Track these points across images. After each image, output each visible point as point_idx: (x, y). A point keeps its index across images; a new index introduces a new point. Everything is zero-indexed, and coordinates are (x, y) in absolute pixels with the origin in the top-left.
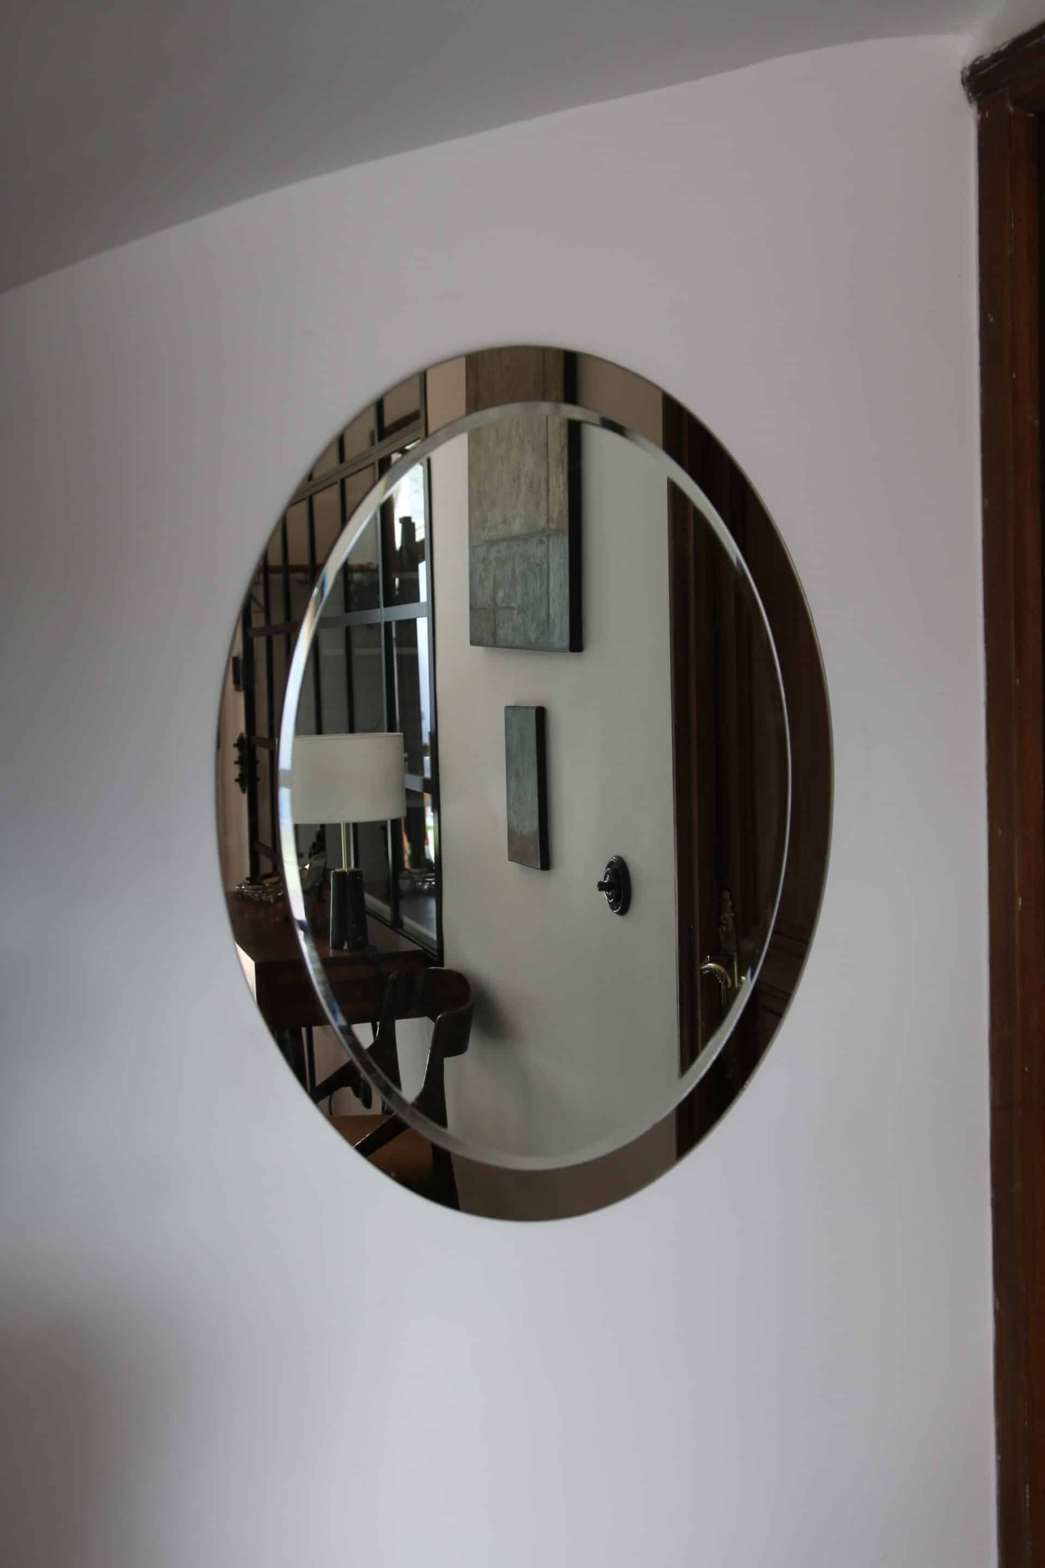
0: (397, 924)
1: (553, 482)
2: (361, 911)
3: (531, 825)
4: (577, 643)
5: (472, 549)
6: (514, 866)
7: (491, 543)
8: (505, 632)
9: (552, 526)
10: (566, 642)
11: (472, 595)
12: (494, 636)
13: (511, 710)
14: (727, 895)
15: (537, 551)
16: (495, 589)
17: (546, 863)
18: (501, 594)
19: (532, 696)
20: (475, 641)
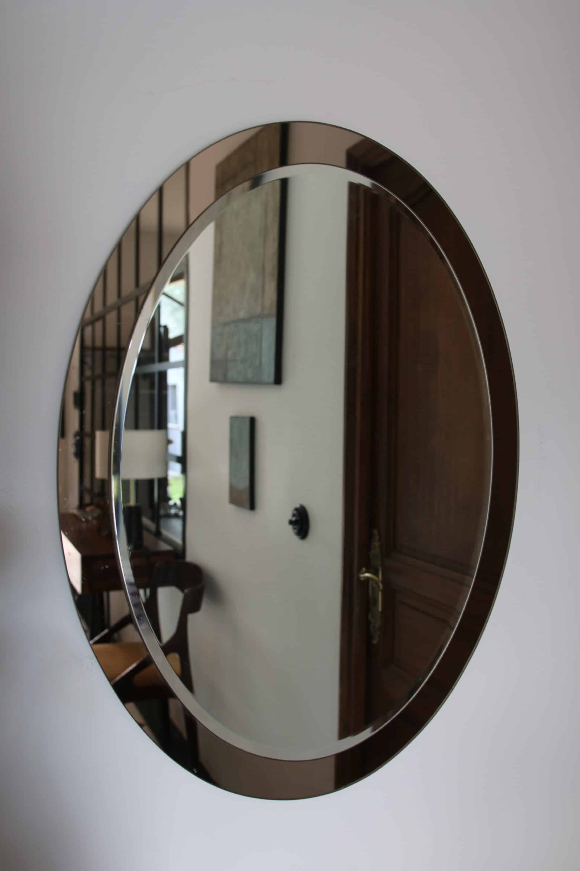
0: (158, 534)
1: (267, 287)
2: (140, 526)
3: (245, 484)
4: (278, 380)
5: (214, 327)
6: (232, 507)
7: (225, 324)
8: (232, 374)
9: (266, 312)
10: (272, 378)
11: (213, 354)
12: (225, 375)
13: (234, 420)
14: (375, 532)
15: (254, 327)
16: (227, 348)
17: (252, 506)
18: (230, 353)
19: (247, 411)
20: (213, 379)
